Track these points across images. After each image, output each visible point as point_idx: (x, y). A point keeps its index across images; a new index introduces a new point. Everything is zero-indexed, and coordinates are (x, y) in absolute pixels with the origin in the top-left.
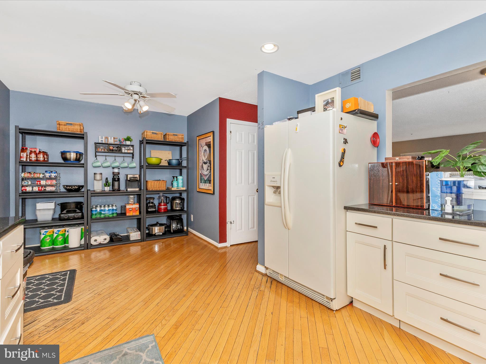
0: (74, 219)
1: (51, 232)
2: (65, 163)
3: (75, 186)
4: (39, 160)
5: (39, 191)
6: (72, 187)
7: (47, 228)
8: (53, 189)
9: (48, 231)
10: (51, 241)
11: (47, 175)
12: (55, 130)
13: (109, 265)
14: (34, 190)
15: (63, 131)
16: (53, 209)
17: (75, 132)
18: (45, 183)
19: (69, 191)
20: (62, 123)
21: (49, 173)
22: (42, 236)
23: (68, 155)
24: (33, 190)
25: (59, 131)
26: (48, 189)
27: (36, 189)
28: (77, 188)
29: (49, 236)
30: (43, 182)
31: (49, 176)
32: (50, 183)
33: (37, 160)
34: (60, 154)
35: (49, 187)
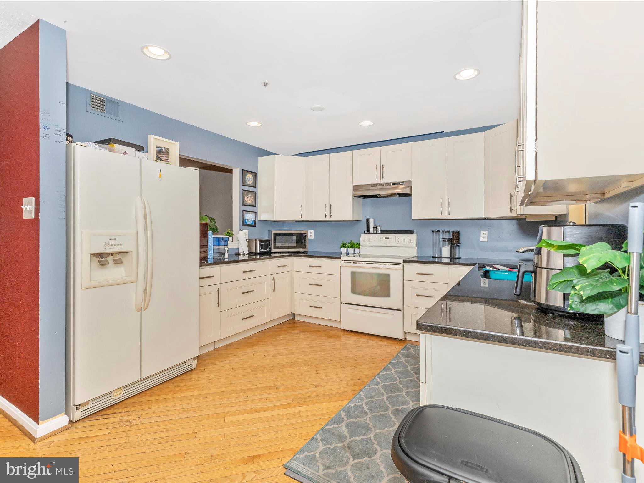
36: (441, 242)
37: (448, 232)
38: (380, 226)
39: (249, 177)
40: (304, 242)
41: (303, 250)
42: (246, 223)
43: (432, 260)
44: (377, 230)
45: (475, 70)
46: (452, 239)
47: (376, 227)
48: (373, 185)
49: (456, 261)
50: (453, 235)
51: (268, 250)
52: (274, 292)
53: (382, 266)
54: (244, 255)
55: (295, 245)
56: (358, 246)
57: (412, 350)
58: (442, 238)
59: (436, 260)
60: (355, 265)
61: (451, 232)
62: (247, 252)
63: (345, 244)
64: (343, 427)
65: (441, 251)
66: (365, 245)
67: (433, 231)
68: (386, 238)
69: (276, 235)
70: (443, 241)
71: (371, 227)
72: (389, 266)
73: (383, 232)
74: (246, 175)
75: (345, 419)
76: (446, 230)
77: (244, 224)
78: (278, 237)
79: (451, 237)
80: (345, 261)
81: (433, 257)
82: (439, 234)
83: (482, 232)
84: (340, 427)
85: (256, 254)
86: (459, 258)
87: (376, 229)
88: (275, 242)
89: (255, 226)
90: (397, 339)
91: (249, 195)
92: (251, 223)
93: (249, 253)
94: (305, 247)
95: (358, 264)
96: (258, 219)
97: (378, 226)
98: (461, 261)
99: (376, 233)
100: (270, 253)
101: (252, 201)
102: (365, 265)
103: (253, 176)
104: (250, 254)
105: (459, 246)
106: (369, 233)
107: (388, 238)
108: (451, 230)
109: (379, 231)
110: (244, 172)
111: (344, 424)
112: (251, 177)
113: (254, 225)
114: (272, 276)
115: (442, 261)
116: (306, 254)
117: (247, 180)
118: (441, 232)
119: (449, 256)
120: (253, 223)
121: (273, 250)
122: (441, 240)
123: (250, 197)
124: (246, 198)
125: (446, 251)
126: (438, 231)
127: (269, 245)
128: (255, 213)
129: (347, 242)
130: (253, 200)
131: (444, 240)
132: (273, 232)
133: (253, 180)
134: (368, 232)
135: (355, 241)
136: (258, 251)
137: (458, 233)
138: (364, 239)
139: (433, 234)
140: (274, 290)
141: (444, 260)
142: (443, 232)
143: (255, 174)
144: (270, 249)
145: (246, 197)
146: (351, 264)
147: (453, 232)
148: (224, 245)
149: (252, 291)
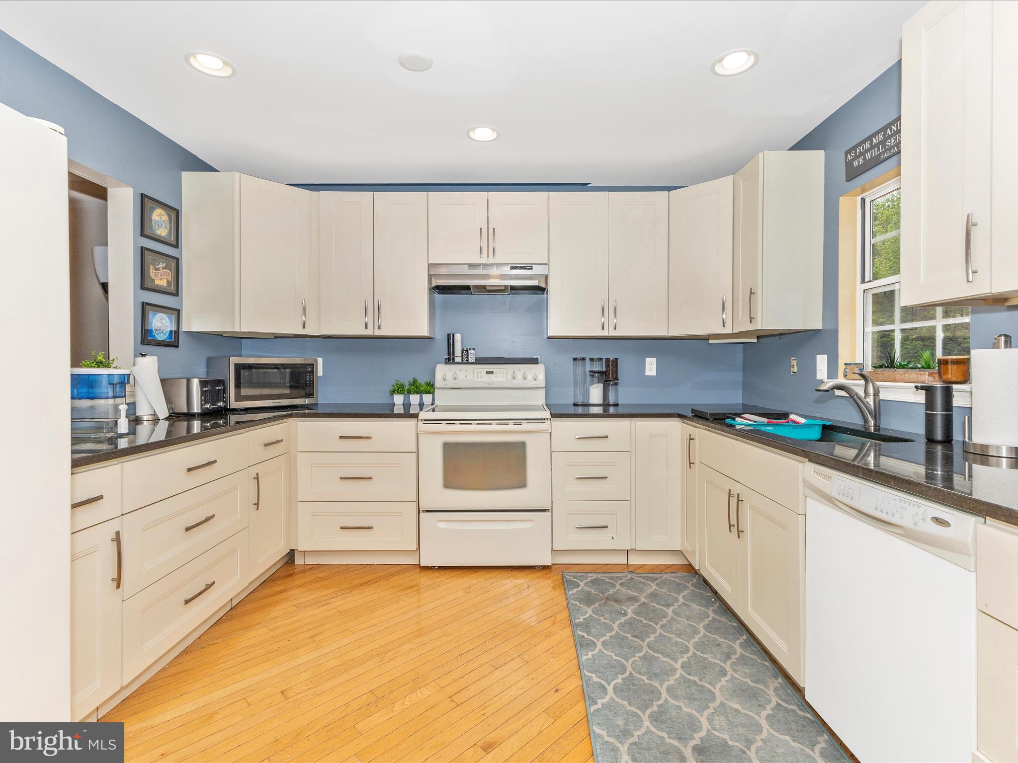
36: (588, 378)
37: (601, 359)
38: (474, 349)
39: (159, 216)
40: (310, 384)
41: (307, 401)
42: (152, 336)
43: (572, 410)
44: (469, 357)
46: (606, 371)
47: (467, 351)
48: (472, 267)
49: (612, 410)
50: (607, 366)
51: (221, 404)
52: (257, 509)
53: (511, 426)
54: (156, 420)
55: (287, 391)
56: (430, 388)
57: (582, 584)
58: (590, 371)
59: (580, 410)
60: (451, 428)
61: (604, 360)
62: (163, 413)
63: (402, 386)
65: (587, 394)
66: (446, 386)
67: (575, 359)
68: (488, 373)
69: (239, 368)
70: (592, 376)
71: (458, 352)
72: (525, 426)
73: (480, 361)
74: (152, 210)
76: (596, 356)
77: (146, 338)
78: (244, 373)
79: (604, 370)
80: (425, 420)
81: (575, 405)
82: (584, 366)
83: (648, 360)
85: (190, 416)
86: (616, 405)
87: (468, 353)
88: (238, 386)
89: (177, 346)
90: (537, 566)
91: (161, 265)
92: (166, 337)
93: (170, 416)
94: (310, 395)
95: (457, 427)
96: (184, 328)
97: (470, 349)
98: (620, 410)
99: (468, 363)
100: (224, 412)
101: (168, 281)
102: (474, 427)
103: (170, 216)
104: (174, 417)
105: (616, 384)
106: (454, 363)
107: (492, 373)
108: (604, 357)
109: (474, 358)
110: (145, 203)
112: (165, 217)
113: (173, 342)
114: (253, 471)
115: (589, 411)
116: (312, 412)
117: (153, 224)
118: (588, 360)
119: (601, 402)
120: (171, 338)
121: (234, 404)
122: (588, 373)
123: (164, 268)
124: (152, 272)
125: (596, 394)
126: (584, 359)
127: (222, 392)
128: (176, 312)
129: (406, 381)
130: (170, 279)
131: (593, 373)
132: (234, 360)
133: (170, 228)
134: (450, 360)
135: (422, 380)
136: (196, 409)
137: (616, 361)
138: (443, 373)
139: (575, 365)
140: (257, 504)
141: (594, 410)
142: (592, 360)
143: (175, 214)
144: (224, 402)
145: (151, 267)
146: (443, 427)
147: (607, 360)
148: (114, 397)
149: (208, 519)
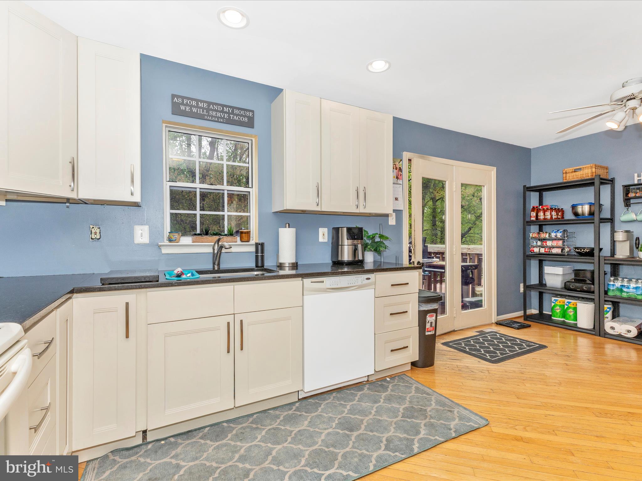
0: (583, 291)
1: (562, 302)
2: (577, 219)
3: (584, 248)
4: (547, 218)
5: (545, 253)
6: (581, 250)
7: (559, 297)
8: (558, 251)
9: (558, 300)
10: (562, 312)
11: (553, 235)
12: (561, 181)
13: (588, 359)
14: (541, 252)
15: (570, 180)
16: (561, 275)
17: (584, 178)
18: (551, 245)
19: (581, 254)
20: (569, 171)
21: (555, 232)
22: (553, 304)
23: (579, 210)
24: (539, 251)
25: (566, 181)
26: (555, 251)
27: (542, 250)
28: (587, 251)
29: (560, 306)
30: (549, 243)
31: (555, 236)
32: (556, 244)
33: (545, 219)
34: (571, 209)
35: (556, 249)
45: (386, 62)
64: (423, 434)
75: (416, 440)
84: (427, 435)
111: (421, 436)
